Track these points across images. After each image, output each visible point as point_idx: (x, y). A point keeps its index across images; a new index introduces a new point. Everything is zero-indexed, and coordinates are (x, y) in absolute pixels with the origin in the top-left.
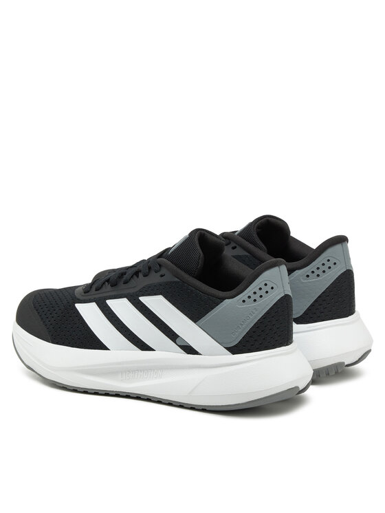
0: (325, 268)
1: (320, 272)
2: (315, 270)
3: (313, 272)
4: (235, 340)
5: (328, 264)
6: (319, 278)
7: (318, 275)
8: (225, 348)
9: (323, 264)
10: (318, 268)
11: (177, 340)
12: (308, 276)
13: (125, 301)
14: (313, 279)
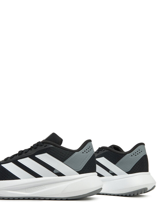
0: (138, 153)
1: (136, 154)
2: (134, 153)
3: (134, 154)
4: (81, 168)
5: (139, 151)
6: (136, 156)
7: (136, 155)
8: (77, 172)
9: (137, 151)
10: (136, 153)
11: (54, 171)
12: (132, 156)
13: (28, 159)
14: (134, 157)
